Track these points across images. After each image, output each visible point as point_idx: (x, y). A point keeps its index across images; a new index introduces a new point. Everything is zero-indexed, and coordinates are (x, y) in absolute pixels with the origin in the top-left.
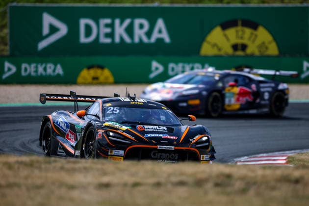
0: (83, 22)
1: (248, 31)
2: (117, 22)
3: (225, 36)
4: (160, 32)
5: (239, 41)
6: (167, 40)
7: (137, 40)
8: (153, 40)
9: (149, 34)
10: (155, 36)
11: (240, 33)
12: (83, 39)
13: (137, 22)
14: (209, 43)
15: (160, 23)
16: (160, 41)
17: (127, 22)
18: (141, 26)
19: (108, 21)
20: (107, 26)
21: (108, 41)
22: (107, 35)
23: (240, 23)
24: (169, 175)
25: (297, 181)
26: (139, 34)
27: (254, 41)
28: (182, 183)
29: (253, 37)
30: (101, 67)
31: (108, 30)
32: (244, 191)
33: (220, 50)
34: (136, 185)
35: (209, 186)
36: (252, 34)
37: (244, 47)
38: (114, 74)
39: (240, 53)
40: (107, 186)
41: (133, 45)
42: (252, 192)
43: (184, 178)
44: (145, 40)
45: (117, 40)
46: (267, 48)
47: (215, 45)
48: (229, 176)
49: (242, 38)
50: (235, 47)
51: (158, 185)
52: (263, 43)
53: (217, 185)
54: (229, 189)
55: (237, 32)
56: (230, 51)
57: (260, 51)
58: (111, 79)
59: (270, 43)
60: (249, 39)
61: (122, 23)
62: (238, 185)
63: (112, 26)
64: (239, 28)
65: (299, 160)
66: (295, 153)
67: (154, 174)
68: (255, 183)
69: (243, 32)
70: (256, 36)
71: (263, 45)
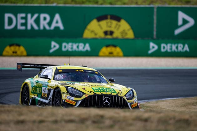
0: (7, 16)
1: (114, 23)
2: (29, 16)
3: (99, 25)
4: (57, 22)
5: (109, 29)
6: (62, 27)
7: (42, 28)
8: (52, 27)
9: (50, 24)
10: (54, 25)
11: (109, 24)
12: (7, 27)
13: (42, 16)
14: (89, 30)
15: (57, 17)
16: (57, 28)
17: (36, 16)
18: (45, 19)
19: (23, 15)
20: (22, 18)
21: (23, 28)
22: (22, 24)
23: (109, 17)
24: (63, 115)
25: (146, 120)
26: (44, 24)
27: (118, 29)
28: (71, 121)
29: (118, 26)
30: (19, 45)
31: (23, 21)
32: (111, 127)
33: (96, 34)
34: (41, 122)
35: (89, 123)
36: (117, 24)
37: (112, 33)
38: (26, 49)
39: (109, 37)
40: (22, 122)
41: (39, 30)
42: (117, 127)
43: (72, 118)
44: (47, 27)
45: (29, 27)
46: (126, 34)
47: (92, 32)
48: (102, 117)
49: (110, 27)
50: (106, 33)
51: (56, 122)
52: (124, 31)
53: (94, 122)
54: (102, 125)
55: (107, 23)
56: (103, 35)
57: (122, 36)
58: (25, 53)
59: (128, 30)
60: (115, 27)
61: (32, 16)
62: (108, 122)
63: (26, 18)
64: (109, 20)
65: (147, 107)
66: (144, 102)
67: (53, 114)
68: (119, 121)
69: (111, 23)
70: (120, 26)
71: (124, 32)
